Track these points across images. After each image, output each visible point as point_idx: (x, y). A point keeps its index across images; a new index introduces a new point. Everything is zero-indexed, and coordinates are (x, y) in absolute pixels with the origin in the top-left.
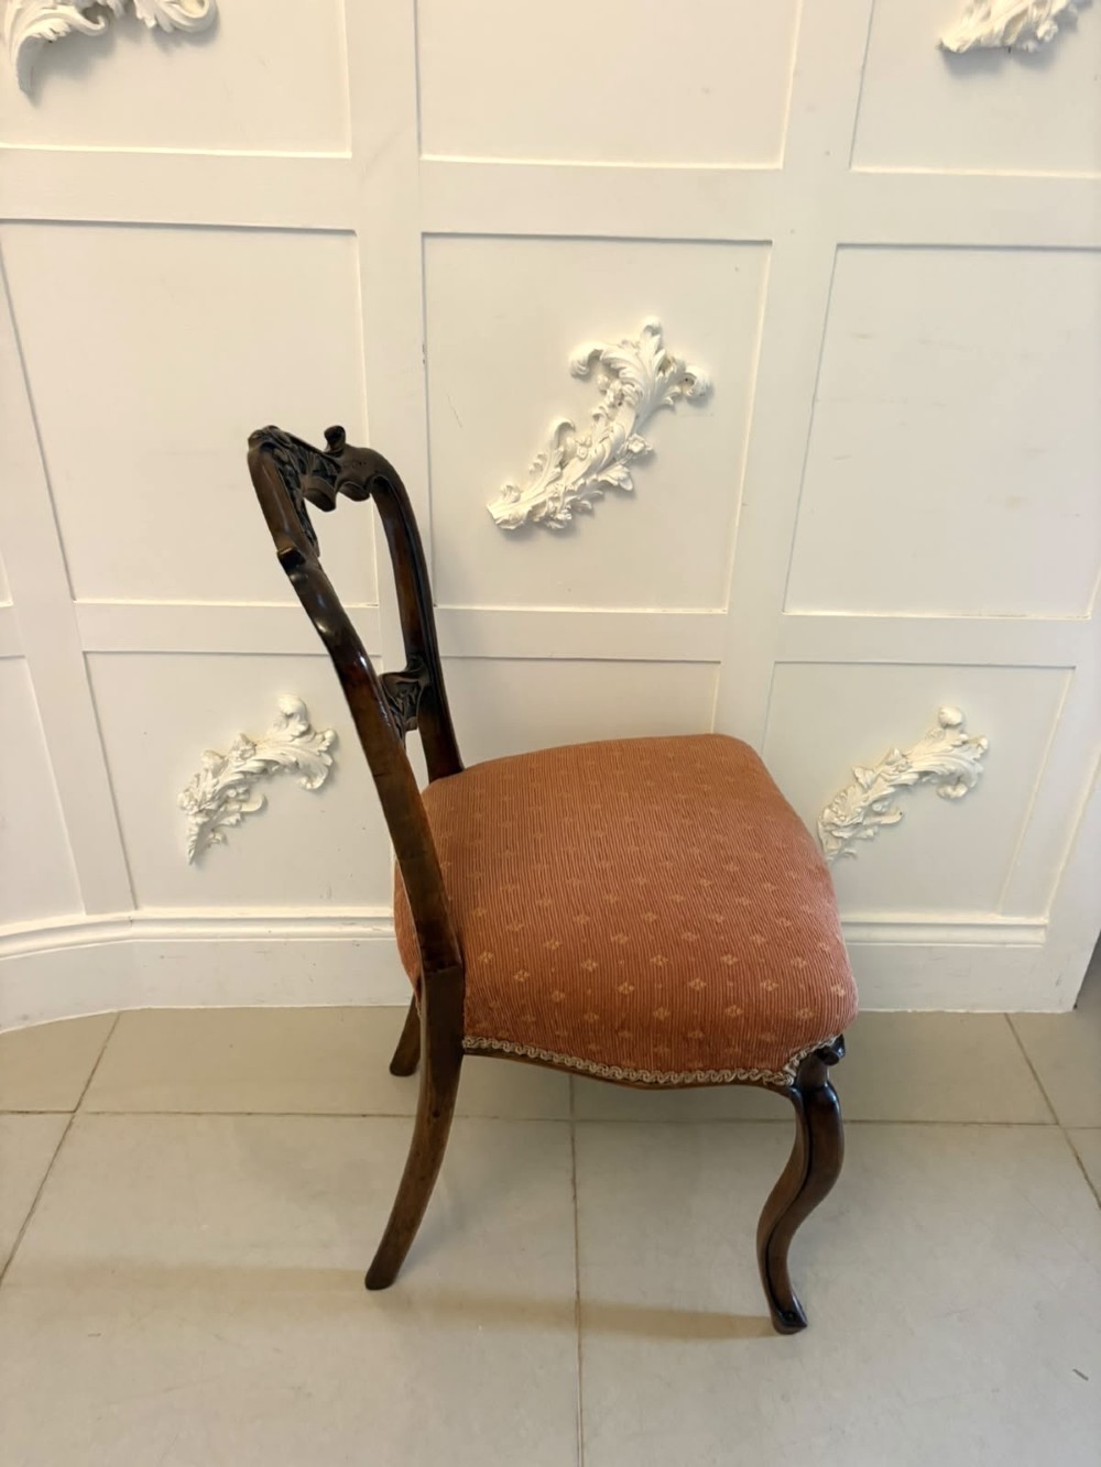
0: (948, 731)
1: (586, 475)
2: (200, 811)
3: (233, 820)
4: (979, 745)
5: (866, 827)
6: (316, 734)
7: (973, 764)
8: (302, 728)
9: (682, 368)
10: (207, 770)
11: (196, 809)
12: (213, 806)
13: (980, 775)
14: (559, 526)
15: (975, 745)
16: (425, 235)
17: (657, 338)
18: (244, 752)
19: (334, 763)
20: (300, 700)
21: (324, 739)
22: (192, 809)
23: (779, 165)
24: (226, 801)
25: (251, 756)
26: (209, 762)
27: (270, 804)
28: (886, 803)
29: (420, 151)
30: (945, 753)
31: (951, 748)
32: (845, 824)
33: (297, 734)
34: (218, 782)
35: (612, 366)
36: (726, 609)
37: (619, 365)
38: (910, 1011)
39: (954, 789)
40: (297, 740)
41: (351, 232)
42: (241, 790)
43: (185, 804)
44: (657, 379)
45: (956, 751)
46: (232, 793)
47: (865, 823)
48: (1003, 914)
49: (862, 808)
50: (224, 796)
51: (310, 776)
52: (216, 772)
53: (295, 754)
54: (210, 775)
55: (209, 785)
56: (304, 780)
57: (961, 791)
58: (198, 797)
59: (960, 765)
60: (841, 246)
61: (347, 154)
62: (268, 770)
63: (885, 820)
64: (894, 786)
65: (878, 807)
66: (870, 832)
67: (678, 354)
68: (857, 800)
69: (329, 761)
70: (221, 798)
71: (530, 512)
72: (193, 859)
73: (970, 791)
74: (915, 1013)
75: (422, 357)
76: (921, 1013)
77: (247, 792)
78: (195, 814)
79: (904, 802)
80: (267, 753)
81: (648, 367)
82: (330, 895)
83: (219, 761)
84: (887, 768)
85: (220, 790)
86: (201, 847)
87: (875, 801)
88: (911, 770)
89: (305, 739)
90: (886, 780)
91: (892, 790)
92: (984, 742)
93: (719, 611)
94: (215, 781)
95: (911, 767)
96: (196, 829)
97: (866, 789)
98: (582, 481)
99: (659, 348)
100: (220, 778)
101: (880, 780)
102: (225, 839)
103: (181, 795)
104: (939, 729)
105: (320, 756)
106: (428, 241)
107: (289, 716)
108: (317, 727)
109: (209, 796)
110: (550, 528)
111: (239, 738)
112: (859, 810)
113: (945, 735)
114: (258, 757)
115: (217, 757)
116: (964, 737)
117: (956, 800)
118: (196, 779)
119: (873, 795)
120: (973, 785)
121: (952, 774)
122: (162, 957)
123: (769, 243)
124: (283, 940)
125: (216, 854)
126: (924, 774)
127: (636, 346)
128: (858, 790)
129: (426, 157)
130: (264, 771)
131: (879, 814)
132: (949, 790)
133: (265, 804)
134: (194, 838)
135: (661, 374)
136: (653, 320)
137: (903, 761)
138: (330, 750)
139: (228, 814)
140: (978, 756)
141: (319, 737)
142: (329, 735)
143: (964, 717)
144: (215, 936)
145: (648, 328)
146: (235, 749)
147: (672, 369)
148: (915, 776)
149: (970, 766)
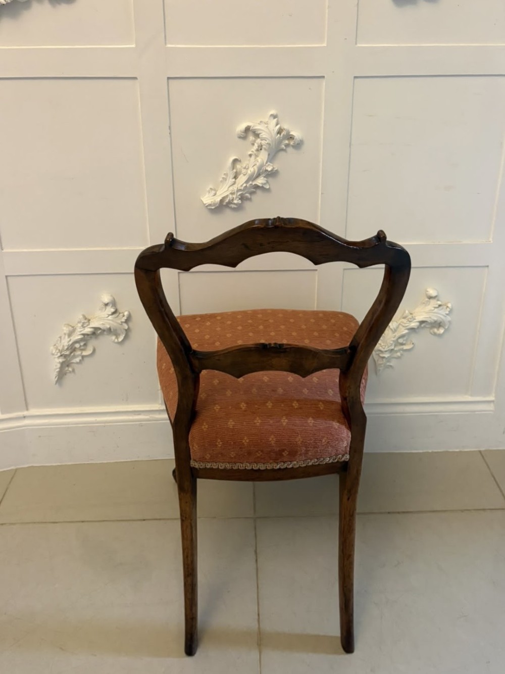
0: (432, 301)
1: (247, 182)
2: (61, 356)
3: (78, 360)
4: (448, 307)
5: (397, 352)
6: (120, 313)
7: (446, 316)
8: (113, 310)
9: (288, 132)
10: (65, 334)
11: (59, 354)
12: (68, 353)
13: (450, 322)
14: (235, 206)
15: (445, 307)
16: (169, 78)
17: (276, 119)
18: (84, 323)
19: (129, 328)
20: (111, 296)
21: (124, 316)
22: (57, 355)
23: (325, 45)
24: (74, 350)
25: (87, 326)
26: (66, 330)
27: (97, 351)
28: (405, 338)
29: (166, 44)
30: (431, 311)
31: (433, 309)
32: (386, 349)
33: (110, 313)
34: (70, 340)
35: (256, 132)
37: (259, 132)
38: (430, 451)
39: (438, 330)
40: (110, 317)
41: (135, 78)
42: (82, 344)
43: (54, 352)
44: (277, 137)
45: (436, 310)
46: (77, 346)
47: (395, 349)
48: (472, 395)
49: (394, 341)
50: (73, 348)
51: (117, 335)
52: (70, 335)
53: (109, 324)
54: (67, 337)
55: (66, 342)
56: (114, 338)
57: (441, 331)
58: (60, 348)
59: (441, 318)
60: (355, 77)
61: (134, 46)
62: (96, 333)
63: (405, 347)
64: (408, 329)
65: (401, 341)
66: (399, 354)
67: (285, 126)
68: (390, 337)
69: (126, 327)
70: (72, 348)
71: (221, 200)
72: (57, 382)
73: (446, 330)
74: (432, 452)
75: (169, 132)
76: (436, 452)
77: (85, 345)
78: (59, 357)
79: (415, 338)
80: (95, 324)
81: (272, 131)
82: (127, 399)
83: (71, 329)
84: (403, 320)
85: (71, 345)
86: (61, 375)
87: (399, 338)
88: (415, 321)
89: (114, 316)
90: (404, 327)
91: (407, 331)
92: (449, 305)
94: (69, 339)
95: (415, 319)
96: (59, 365)
97: (394, 331)
98: (245, 185)
99: (277, 124)
100: (71, 338)
101: (401, 327)
102: (73, 371)
103: (52, 348)
104: (427, 299)
105: (121, 324)
106: (170, 81)
107: (106, 305)
108: (120, 310)
109: (66, 347)
110: (231, 208)
111: (82, 316)
112: (392, 342)
113: (430, 302)
114: (91, 326)
115: (70, 327)
116: (439, 303)
117: (440, 336)
118: (59, 339)
119: (398, 334)
120: (446, 327)
121: (435, 322)
122: (40, 437)
123: (323, 77)
124: (103, 424)
125: (69, 379)
126: (422, 322)
127: (267, 123)
128: (390, 332)
129: (169, 46)
130: (94, 333)
131: (402, 344)
132: (435, 330)
133: (94, 350)
134: (58, 370)
135: (279, 135)
136: (273, 112)
137: (410, 316)
138: (127, 321)
139: (75, 357)
140: (447, 312)
141: (121, 315)
142: (126, 313)
143: (438, 293)
144: (68, 424)
145: (272, 115)
146: (79, 322)
147: (284, 133)
148: (418, 324)
149: (444, 318)
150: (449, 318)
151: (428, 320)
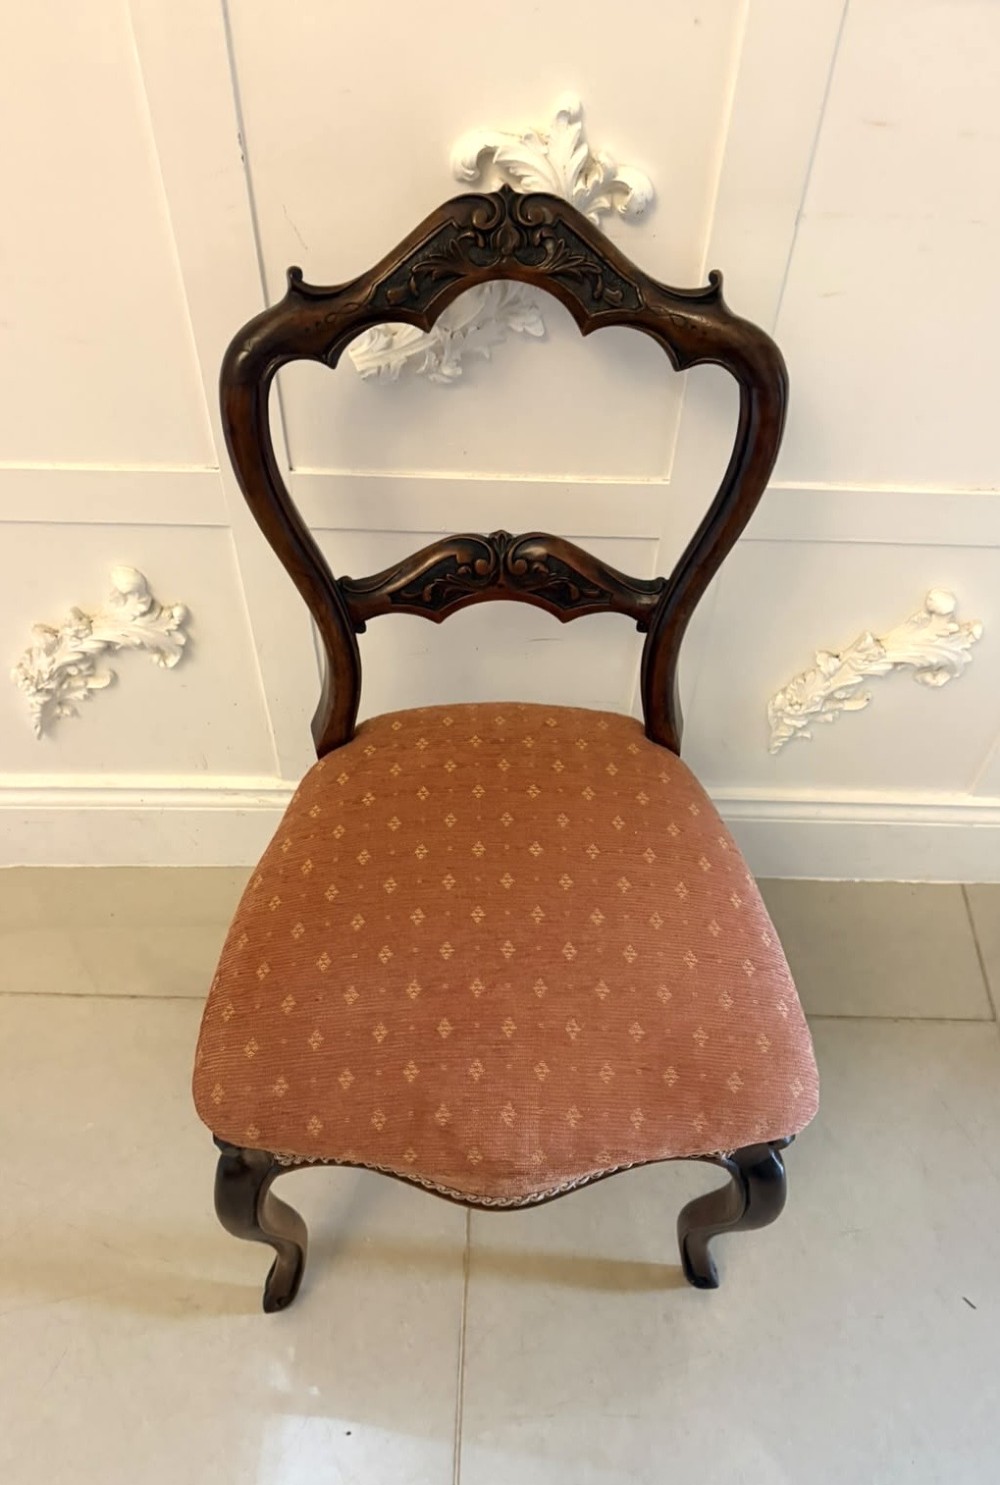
0: (935, 619)
3: (79, 695)
4: (971, 633)
5: (825, 714)
6: (162, 609)
7: (960, 655)
8: (145, 606)
9: (610, 175)
10: (39, 648)
11: (33, 689)
12: (52, 685)
13: (967, 664)
14: (446, 381)
15: (966, 633)
17: (578, 126)
18: (77, 631)
19: (189, 639)
20: (137, 575)
21: (172, 617)
22: (28, 689)
24: (67, 678)
25: (87, 636)
26: (39, 639)
27: (120, 675)
28: (851, 690)
30: (929, 644)
31: (935, 638)
32: (800, 713)
33: (138, 614)
34: (54, 661)
35: (511, 171)
36: (669, 477)
37: (521, 172)
38: (857, 880)
39: (934, 676)
40: (140, 621)
42: (83, 668)
43: (20, 682)
44: (575, 191)
45: (940, 642)
46: (73, 671)
47: (824, 710)
48: (975, 794)
49: (822, 697)
50: (65, 673)
51: (163, 655)
52: (50, 650)
53: (139, 635)
54: (43, 655)
55: (43, 665)
56: (155, 658)
57: (942, 679)
58: (34, 674)
59: (944, 657)
62: (109, 651)
63: (848, 706)
64: (862, 675)
65: (838, 695)
66: (829, 717)
68: (817, 689)
69: (182, 640)
70: (62, 675)
71: (405, 365)
72: (42, 732)
73: (953, 679)
74: (862, 883)
75: (239, 152)
76: (868, 884)
77: (90, 670)
78: (34, 694)
79: (873, 690)
80: (104, 633)
81: (561, 176)
82: (206, 767)
83: (51, 639)
84: (856, 655)
85: (57, 670)
86: (48, 721)
87: (841, 688)
88: (884, 660)
89: (148, 618)
90: (853, 668)
91: (860, 679)
92: (978, 630)
94: (50, 659)
95: (884, 657)
96: (38, 708)
97: (828, 677)
99: (579, 143)
100: (55, 655)
101: (847, 668)
102: (75, 713)
103: (14, 672)
104: (925, 615)
105: (170, 635)
107: (125, 596)
108: (162, 598)
109: (46, 676)
111: (70, 616)
112: (817, 699)
113: (930, 621)
114: (97, 636)
115: (48, 635)
116: (954, 627)
117: (935, 687)
118: (27, 656)
119: (835, 683)
120: (957, 674)
121: (933, 664)
122: (26, 822)
124: (160, 808)
125: (68, 726)
126: (896, 664)
127: (546, 141)
128: (819, 678)
130: (105, 651)
131: (842, 700)
132: (929, 679)
133: (115, 679)
134: (38, 715)
135: (580, 185)
136: (570, 101)
137: (875, 650)
138: (182, 626)
139: (71, 689)
140: (968, 646)
141: (165, 614)
142: (178, 612)
143: (957, 606)
145: (563, 114)
146: (70, 626)
147: (596, 177)
148: (890, 667)
149: (954, 658)
150: (968, 657)
151: (914, 660)
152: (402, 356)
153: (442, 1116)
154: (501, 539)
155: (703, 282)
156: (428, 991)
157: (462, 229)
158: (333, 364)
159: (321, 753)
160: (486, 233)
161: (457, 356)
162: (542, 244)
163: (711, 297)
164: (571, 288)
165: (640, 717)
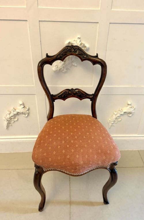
0: (129, 106)
2: (7, 121)
3: (13, 122)
5: (116, 121)
8: (23, 107)
9: (84, 44)
10: (8, 114)
11: (6, 120)
12: (9, 120)
13: (134, 112)
16: (39, 21)
17: (80, 39)
18: (14, 111)
20: (22, 102)
23: (99, 9)
24: (11, 119)
26: (8, 112)
27: (19, 119)
28: (119, 117)
29: (38, 6)
30: (128, 109)
32: (112, 121)
34: (10, 116)
36: (93, 86)
37: (73, 44)
40: (23, 109)
41: (27, 21)
42: (14, 117)
43: (5, 119)
44: (80, 46)
45: (130, 109)
46: (12, 118)
48: (138, 135)
51: (25, 115)
52: (9, 114)
53: (22, 111)
54: (8, 115)
55: (8, 116)
56: (24, 115)
57: (131, 115)
58: (7, 118)
60: (110, 23)
61: (25, 7)
62: (18, 114)
63: (119, 120)
65: (117, 118)
66: (116, 122)
67: (83, 42)
68: (114, 117)
69: (28, 112)
70: (11, 118)
72: (6, 129)
73: (132, 115)
75: (40, 43)
76: (125, 151)
77: (15, 117)
79: (122, 117)
80: (18, 111)
83: (10, 112)
84: (119, 112)
86: (8, 127)
87: (117, 117)
89: (24, 108)
91: (120, 115)
92: (134, 107)
93: (91, 86)
96: (7, 124)
97: (116, 115)
99: (80, 42)
101: (118, 114)
102: (12, 125)
104: (127, 105)
105: (26, 111)
106: (40, 22)
107: (21, 105)
108: (26, 106)
109: (9, 118)
110: (63, 72)
111: (13, 109)
114: (16, 111)
116: (131, 106)
117: (130, 116)
118: (6, 115)
120: (133, 114)
121: (129, 112)
123: (98, 23)
124: (22, 141)
125: (10, 127)
126: (125, 112)
127: (76, 41)
128: (114, 115)
129: (39, 7)
130: (17, 114)
131: (118, 119)
132: (129, 115)
133: (18, 119)
136: (79, 36)
137: (122, 110)
138: (28, 110)
139: (12, 121)
140: (133, 109)
141: (26, 108)
142: (28, 108)
143: (131, 103)
144: (11, 141)
145: (78, 38)
146: (12, 110)
147: (83, 45)
148: (123, 113)
149: (132, 111)
150: (134, 111)
151: (127, 112)
152: (59, 68)
153: (68, 157)
154: (72, 89)
155: (96, 55)
156: (65, 142)
157: (67, 49)
158: (51, 65)
159: (48, 120)
160: (70, 50)
161: (66, 68)
162: (76, 51)
163: (97, 56)
164: (80, 56)
165: (92, 115)
